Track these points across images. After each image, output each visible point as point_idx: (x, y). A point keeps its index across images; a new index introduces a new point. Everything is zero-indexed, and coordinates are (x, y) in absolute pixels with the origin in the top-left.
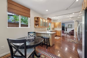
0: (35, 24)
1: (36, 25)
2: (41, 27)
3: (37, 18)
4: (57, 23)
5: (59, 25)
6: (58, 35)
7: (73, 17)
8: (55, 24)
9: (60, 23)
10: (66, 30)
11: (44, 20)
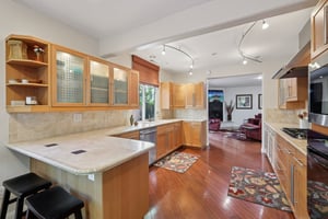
0: (10, 87)
1: (18, 91)
2: (62, 110)
3: (30, 46)
4: (186, 88)
5: (195, 97)
6: (188, 144)
7: (256, 60)
8: (177, 91)
9: (202, 84)
10: (229, 118)
11: (94, 64)
